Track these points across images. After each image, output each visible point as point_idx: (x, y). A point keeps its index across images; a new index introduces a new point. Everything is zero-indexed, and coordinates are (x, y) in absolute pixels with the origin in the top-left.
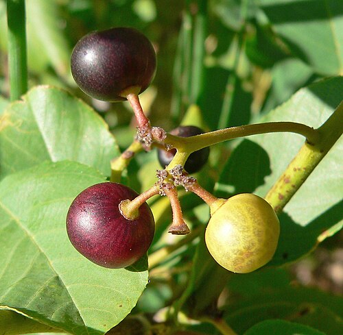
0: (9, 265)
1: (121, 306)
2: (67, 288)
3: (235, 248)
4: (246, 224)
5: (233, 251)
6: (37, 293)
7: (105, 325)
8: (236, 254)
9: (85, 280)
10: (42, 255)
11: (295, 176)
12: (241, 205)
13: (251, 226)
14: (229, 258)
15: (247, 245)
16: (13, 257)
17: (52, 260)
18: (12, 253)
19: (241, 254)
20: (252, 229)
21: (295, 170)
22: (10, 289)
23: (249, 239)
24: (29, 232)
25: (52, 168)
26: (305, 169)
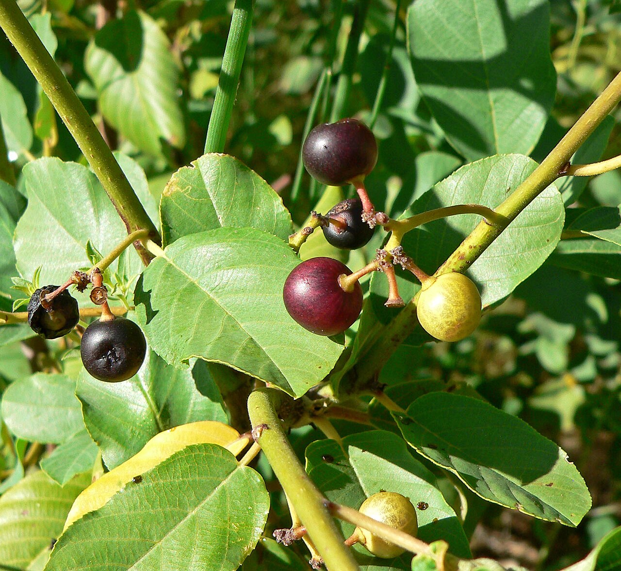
0: (198, 324)
1: (320, 367)
2: (264, 349)
3: (449, 319)
4: (459, 300)
5: (447, 322)
6: (238, 352)
7: (307, 383)
8: (449, 325)
9: (281, 342)
10: (230, 317)
11: (470, 253)
12: (453, 283)
13: (463, 302)
14: (442, 329)
15: (459, 317)
16: (200, 317)
17: (242, 323)
18: (198, 314)
19: (454, 325)
20: (463, 304)
21: (471, 247)
22: (210, 346)
23: (462, 312)
24: (211, 296)
25: (234, 233)
26: (480, 246)
